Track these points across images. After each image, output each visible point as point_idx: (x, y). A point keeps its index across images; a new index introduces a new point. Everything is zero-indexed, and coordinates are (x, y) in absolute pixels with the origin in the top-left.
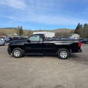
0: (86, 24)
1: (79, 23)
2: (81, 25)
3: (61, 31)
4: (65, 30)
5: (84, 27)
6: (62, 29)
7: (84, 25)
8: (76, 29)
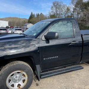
0: (38, 14)
1: (32, 13)
2: (34, 15)
3: (12, 20)
4: (16, 19)
5: (37, 17)
6: (14, 18)
7: (36, 15)
8: (29, 19)
